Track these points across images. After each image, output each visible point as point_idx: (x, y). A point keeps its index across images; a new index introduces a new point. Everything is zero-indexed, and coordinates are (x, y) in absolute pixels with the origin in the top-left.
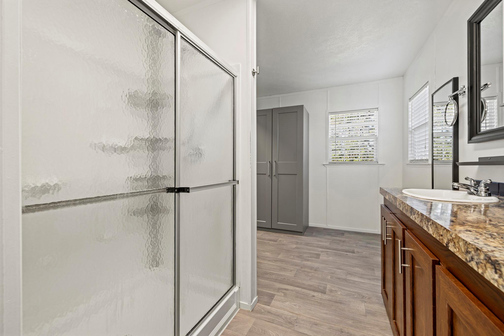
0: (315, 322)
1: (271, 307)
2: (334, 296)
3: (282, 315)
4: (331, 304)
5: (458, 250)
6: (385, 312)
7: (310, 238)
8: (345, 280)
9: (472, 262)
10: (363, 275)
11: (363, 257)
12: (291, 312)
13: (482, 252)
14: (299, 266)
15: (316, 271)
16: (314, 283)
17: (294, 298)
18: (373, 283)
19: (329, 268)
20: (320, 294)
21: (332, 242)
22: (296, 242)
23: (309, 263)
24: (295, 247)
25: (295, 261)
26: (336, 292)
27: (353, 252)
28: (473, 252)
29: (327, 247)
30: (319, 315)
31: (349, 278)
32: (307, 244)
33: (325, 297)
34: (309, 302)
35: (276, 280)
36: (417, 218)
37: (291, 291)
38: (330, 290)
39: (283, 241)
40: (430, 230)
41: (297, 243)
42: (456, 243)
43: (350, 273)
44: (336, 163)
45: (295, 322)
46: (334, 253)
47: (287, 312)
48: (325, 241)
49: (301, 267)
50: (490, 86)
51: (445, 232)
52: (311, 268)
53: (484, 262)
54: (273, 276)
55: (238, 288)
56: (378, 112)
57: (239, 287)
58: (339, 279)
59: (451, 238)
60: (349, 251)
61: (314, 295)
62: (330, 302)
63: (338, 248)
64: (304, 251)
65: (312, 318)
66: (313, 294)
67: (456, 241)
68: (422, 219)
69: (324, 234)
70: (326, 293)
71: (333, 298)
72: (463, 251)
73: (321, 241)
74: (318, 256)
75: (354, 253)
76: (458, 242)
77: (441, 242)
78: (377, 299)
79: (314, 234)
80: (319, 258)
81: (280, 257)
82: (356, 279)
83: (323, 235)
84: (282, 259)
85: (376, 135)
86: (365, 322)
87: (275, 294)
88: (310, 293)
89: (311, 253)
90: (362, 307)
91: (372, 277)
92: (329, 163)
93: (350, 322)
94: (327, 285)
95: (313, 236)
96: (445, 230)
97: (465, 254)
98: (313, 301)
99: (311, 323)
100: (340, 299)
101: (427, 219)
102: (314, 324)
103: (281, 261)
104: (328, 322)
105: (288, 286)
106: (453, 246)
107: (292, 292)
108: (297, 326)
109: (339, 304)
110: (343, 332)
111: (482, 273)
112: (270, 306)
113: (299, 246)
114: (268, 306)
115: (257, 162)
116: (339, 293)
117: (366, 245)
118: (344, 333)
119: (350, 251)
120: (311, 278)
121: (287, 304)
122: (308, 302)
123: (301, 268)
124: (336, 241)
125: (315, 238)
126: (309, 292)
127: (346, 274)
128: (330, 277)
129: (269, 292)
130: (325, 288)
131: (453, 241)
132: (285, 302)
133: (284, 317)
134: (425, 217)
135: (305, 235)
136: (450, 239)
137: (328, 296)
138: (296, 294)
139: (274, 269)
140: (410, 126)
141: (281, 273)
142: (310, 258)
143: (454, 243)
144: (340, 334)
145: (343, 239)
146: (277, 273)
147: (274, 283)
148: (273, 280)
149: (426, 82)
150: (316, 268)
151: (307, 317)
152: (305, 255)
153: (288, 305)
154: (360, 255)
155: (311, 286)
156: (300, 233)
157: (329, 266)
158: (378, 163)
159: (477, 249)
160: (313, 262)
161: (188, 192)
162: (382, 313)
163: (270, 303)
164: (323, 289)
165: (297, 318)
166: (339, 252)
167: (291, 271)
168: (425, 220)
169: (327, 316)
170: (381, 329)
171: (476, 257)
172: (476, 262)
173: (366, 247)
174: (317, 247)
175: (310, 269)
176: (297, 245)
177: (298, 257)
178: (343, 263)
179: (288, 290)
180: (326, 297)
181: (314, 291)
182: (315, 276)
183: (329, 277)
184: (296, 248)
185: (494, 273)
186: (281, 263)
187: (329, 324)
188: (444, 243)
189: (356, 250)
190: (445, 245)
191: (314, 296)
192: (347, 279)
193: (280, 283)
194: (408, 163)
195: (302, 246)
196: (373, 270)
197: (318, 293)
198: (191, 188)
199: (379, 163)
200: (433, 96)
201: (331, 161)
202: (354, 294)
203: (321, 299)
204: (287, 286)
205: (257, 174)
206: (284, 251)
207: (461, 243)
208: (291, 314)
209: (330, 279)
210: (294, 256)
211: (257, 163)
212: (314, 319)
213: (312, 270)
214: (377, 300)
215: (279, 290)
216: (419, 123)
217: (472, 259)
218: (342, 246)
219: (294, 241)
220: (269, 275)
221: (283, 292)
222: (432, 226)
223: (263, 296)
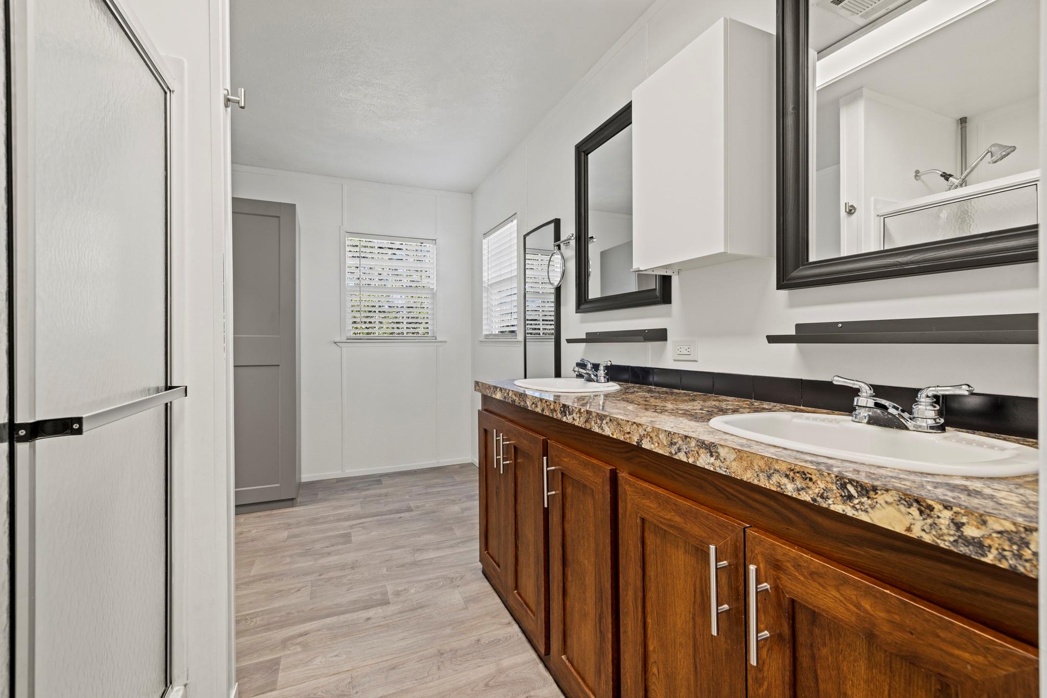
0: (389, 666)
1: (278, 690)
2: (406, 600)
3: (315, 692)
4: (407, 617)
5: (657, 445)
6: (490, 588)
7: (314, 507)
8: (415, 564)
9: (679, 454)
10: (440, 544)
11: (428, 513)
12: (334, 674)
13: (692, 438)
14: (313, 574)
15: (354, 569)
16: (360, 593)
17: (330, 643)
18: (457, 550)
19: (377, 554)
20: (380, 610)
21: (364, 501)
22: (284, 524)
23: (334, 559)
24: (286, 538)
25: (299, 565)
26: (406, 591)
27: (409, 510)
28: (680, 442)
29: (358, 514)
30: (393, 648)
31: (419, 557)
32: (313, 521)
33: (391, 609)
34: (364, 634)
35: (268, 627)
36: (578, 419)
37: (316, 631)
38: (394, 593)
39: (249, 531)
40: (606, 430)
41: (288, 526)
42: (654, 437)
43: (418, 548)
44: (361, 339)
45: (351, 688)
46: (376, 521)
47: (324, 679)
48: (349, 505)
49: (318, 574)
50: (595, 240)
51: (635, 427)
52: (343, 567)
53: (697, 448)
54: (256, 620)
55: (183, 687)
56: (435, 246)
57: (185, 685)
58: (403, 566)
59: (645, 433)
60: (402, 510)
61: (368, 617)
62: (403, 615)
63: (380, 510)
64: (312, 537)
65: (380, 660)
66: (366, 615)
67: (653, 435)
68: (589, 418)
69: (342, 491)
70: (391, 601)
71: (405, 605)
72: (666, 444)
73: (340, 506)
74: (347, 537)
75: (412, 511)
76: (657, 436)
77: (629, 442)
78: (472, 574)
79: (319, 497)
80: (350, 542)
81: (255, 570)
82: (432, 555)
83: (341, 493)
84: (264, 572)
85: (433, 289)
86: (469, 618)
87: (280, 657)
88: (359, 616)
89: (329, 537)
90: (455, 597)
91: (453, 542)
92: (348, 339)
93: (448, 631)
94: (385, 586)
95: (320, 500)
96: (635, 425)
97: (669, 447)
98: (372, 628)
99: (383, 672)
100: (418, 601)
101: (599, 416)
102: (390, 669)
103: (264, 578)
104: (413, 651)
105: (305, 625)
106: (650, 441)
107: (320, 633)
108: (357, 693)
109: (419, 610)
110: (443, 654)
111: (694, 462)
112: (276, 690)
113: (296, 531)
114: (274, 690)
115: (234, 334)
116: (413, 591)
117: (426, 491)
118: (445, 655)
119: (403, 508)
120: (349, 586)
121: (319, 663)
122: (361, 635)
123: (320, 575)
124: (371, 499)
125: (326, 504)
126: (355, 616)
127: (412, 553)
128: (385, 569)
129: (262, 659)
130: (385, 594)
131: (649, 435)
132: (310, 661)
133: (322, 692)
134: (594, 414)
135: (300, 503)
136: (644, 435)
137: (397, 606)
138: (330, 632)
139: (251, 603)
140: (485, 279)
141: (276, 605)
142: (331, 549)
143: (651, 438)
144: (440, 659)
145: (383, 491)
146: (265, 608)
147: (264, 634)
148: (259, 629)
149: (513, 213)
150: (353, 563)
151: (371, 664)
152: (318, 546)
153: (321, 662)
154: (424, 511)
155: (355, 602)
156: (290, 502)
157: (377, 550)
158: (436, 339)
159: (686, 437)
160: (341, 554)
161: (79, 432)
162: (487, 592)
163: (274, 682)
164: (382, 596)
165: (352, 678)
166: (384, 517)
167: (299, 590)
168: (595, 418)
169: (409, 642)
170: (493, 617)
171: (684, 447)
172: (685, 452)
173: (427, 493)
174: (338, 520)
175: (340, 570)
176: (291, 530)
177: (304, 554)
178: (400, 535)
179: (308, 634)
180: (393, 609)
181: (366, 608)
182: (358, 580)
183: (384, 571)
184: (289, 537)
185: (709, 457)
186: (265, 583)
187: (417, 653)
188: (634, 441)
189: (412, 504)
190: (635, 444)
191: (369, 619)
192: (417, 560)
193: (282, 627)
194: (482, 339)
195: (305, 529)
196: (451, 529)
197: (375, 609)
198: (86, 417)
199: (439, 339)
200: (525, 238)
201: (351, 334)
202: (436, 581)
203: (385, 618)
204: (302, 626)
205: (234, 366)
206: (261, 553)
207: (662, 436)
208: (336, 678)
209: (387, 572)
210: (291, 556)
211: (234, 337)
212: (386, 660)
213: (346, 570)
214: (473, 576)
215: (285, 643)
216: (501, 275)
217: (679, 450)
218: (385, 505)
219: (279, 524)
220: (243, 621)
221: (297, 644)
222: (609, 424)
223: (247, 677)
